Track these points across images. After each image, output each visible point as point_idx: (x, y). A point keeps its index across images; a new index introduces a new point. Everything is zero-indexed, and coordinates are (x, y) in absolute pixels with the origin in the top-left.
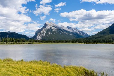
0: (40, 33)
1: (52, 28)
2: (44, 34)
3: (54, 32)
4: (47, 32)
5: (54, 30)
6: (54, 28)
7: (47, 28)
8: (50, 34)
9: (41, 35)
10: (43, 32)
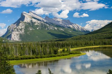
0: (16, 30)
1: (34, 20)
2: (23, 31)
3: (37, 26)
4: (26, 27)
5: (36, 24)
7: (25, 21)
8: (32, 30)
9: (17, 33)
10: (20, 28)
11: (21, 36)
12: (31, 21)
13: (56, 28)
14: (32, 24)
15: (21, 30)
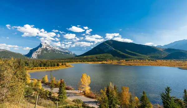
0: (35, 52)
1: (48, 47)
2: (40, 53)
3: (49, 51)
4: (42, 52)
5: (49, 50)
6: (49, 47)
7: (42, 47)
8: (46, 53)
9: (36, 54)
10: (38, 51)
11: (38, 55)
12: (46, 48)
13: (60, 53)
14: (46, 49)
15: (39, 52)
